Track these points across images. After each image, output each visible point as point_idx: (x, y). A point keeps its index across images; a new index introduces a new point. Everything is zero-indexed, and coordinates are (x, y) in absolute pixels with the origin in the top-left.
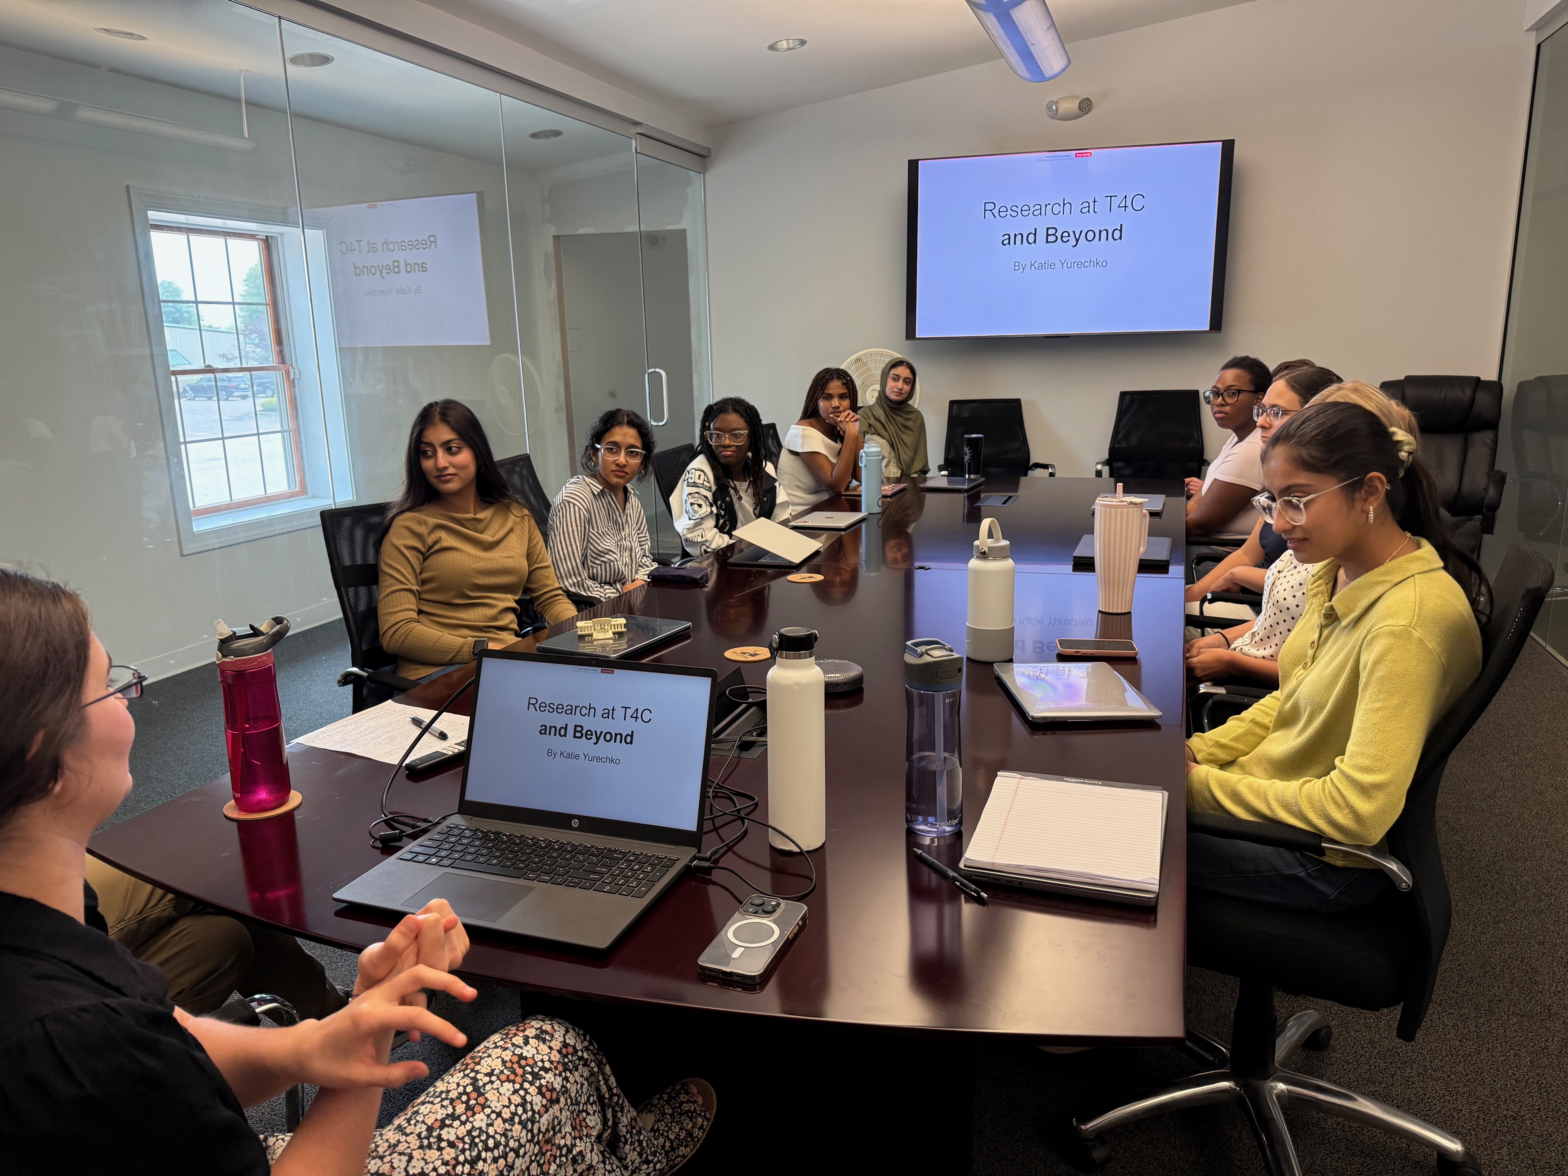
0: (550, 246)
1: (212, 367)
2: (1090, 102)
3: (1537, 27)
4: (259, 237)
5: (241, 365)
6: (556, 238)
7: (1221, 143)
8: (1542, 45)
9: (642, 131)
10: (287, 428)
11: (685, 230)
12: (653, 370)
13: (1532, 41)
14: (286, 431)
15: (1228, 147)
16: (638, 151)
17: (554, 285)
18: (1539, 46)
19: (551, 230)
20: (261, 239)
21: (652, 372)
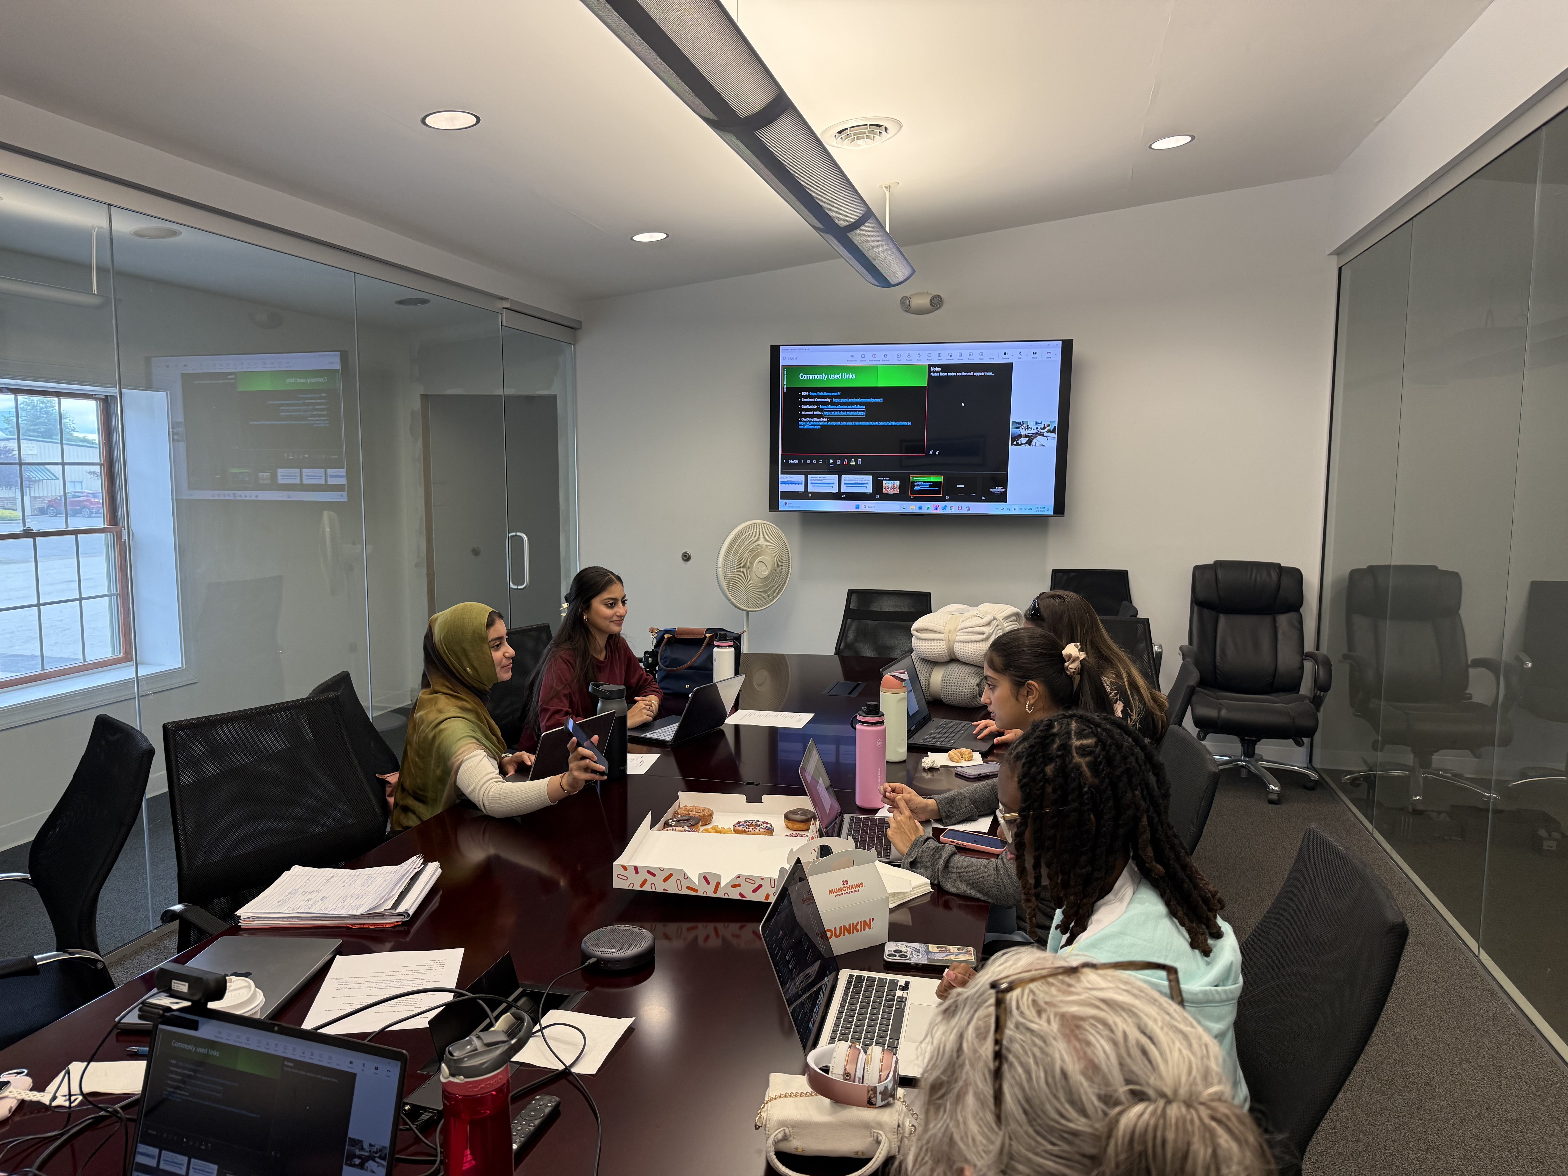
0: (417, 404)
1: (32, 530)
2: (941, 299)
3: (1339, 252)
4: (97, 396)
5: (67, 527)
6: (424, 397)
7: (1061, 342)
8: (1343, 268)
9: (508, 306)
10: (115, 592)
11: (555, 396)
12: (514, 534)
13: (1333, 266)
14: (113, 595)
15: (1067, 347)
16: (504, 324)
17: (420, 443)
18: (1340, 269)
19: (420, 390)
20: (100, 399)
21: (512, 536)
